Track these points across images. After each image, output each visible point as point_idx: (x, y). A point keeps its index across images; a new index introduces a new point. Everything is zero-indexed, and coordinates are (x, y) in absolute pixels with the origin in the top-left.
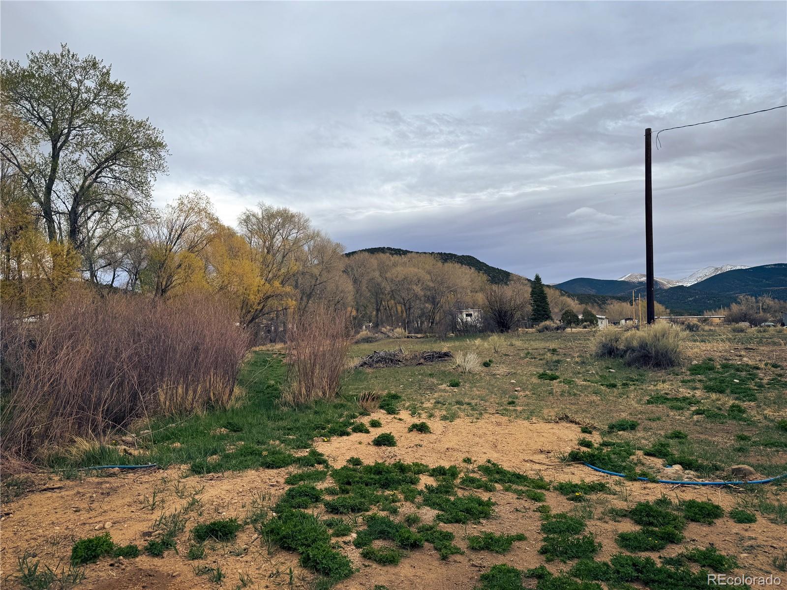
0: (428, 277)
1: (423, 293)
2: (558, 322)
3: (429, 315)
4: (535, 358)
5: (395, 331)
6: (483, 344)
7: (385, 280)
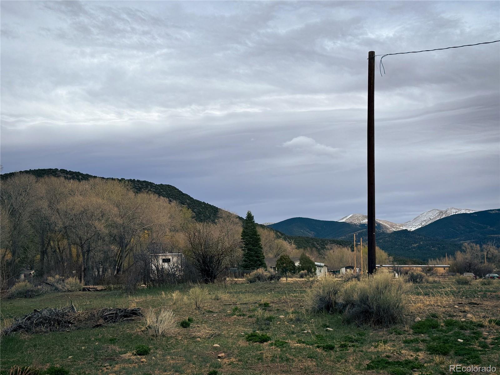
0: (115, 210)
1: (107, 232)
2: (272, 270)
3: (115, 260)
4: (244, 315)
5: (66, 281)
6: (183, 298)
7: (55, 212)
